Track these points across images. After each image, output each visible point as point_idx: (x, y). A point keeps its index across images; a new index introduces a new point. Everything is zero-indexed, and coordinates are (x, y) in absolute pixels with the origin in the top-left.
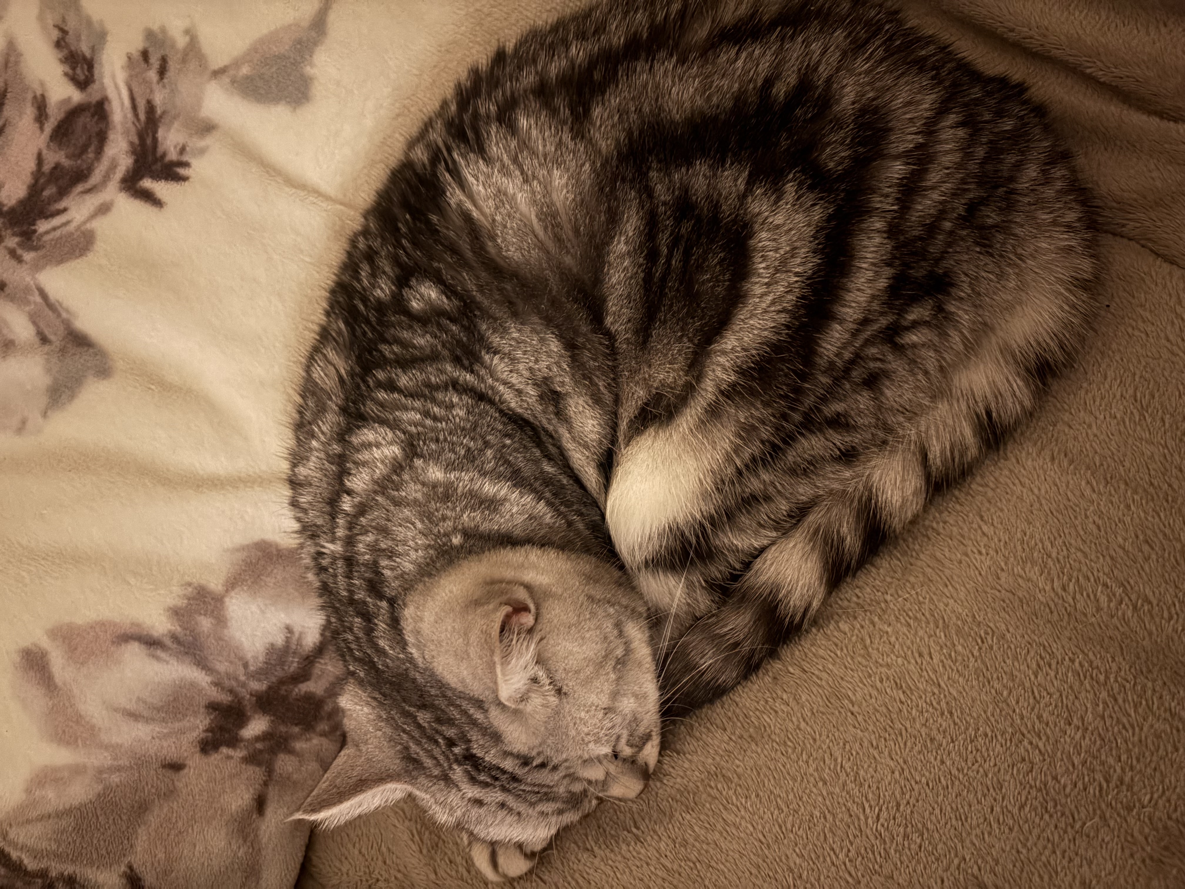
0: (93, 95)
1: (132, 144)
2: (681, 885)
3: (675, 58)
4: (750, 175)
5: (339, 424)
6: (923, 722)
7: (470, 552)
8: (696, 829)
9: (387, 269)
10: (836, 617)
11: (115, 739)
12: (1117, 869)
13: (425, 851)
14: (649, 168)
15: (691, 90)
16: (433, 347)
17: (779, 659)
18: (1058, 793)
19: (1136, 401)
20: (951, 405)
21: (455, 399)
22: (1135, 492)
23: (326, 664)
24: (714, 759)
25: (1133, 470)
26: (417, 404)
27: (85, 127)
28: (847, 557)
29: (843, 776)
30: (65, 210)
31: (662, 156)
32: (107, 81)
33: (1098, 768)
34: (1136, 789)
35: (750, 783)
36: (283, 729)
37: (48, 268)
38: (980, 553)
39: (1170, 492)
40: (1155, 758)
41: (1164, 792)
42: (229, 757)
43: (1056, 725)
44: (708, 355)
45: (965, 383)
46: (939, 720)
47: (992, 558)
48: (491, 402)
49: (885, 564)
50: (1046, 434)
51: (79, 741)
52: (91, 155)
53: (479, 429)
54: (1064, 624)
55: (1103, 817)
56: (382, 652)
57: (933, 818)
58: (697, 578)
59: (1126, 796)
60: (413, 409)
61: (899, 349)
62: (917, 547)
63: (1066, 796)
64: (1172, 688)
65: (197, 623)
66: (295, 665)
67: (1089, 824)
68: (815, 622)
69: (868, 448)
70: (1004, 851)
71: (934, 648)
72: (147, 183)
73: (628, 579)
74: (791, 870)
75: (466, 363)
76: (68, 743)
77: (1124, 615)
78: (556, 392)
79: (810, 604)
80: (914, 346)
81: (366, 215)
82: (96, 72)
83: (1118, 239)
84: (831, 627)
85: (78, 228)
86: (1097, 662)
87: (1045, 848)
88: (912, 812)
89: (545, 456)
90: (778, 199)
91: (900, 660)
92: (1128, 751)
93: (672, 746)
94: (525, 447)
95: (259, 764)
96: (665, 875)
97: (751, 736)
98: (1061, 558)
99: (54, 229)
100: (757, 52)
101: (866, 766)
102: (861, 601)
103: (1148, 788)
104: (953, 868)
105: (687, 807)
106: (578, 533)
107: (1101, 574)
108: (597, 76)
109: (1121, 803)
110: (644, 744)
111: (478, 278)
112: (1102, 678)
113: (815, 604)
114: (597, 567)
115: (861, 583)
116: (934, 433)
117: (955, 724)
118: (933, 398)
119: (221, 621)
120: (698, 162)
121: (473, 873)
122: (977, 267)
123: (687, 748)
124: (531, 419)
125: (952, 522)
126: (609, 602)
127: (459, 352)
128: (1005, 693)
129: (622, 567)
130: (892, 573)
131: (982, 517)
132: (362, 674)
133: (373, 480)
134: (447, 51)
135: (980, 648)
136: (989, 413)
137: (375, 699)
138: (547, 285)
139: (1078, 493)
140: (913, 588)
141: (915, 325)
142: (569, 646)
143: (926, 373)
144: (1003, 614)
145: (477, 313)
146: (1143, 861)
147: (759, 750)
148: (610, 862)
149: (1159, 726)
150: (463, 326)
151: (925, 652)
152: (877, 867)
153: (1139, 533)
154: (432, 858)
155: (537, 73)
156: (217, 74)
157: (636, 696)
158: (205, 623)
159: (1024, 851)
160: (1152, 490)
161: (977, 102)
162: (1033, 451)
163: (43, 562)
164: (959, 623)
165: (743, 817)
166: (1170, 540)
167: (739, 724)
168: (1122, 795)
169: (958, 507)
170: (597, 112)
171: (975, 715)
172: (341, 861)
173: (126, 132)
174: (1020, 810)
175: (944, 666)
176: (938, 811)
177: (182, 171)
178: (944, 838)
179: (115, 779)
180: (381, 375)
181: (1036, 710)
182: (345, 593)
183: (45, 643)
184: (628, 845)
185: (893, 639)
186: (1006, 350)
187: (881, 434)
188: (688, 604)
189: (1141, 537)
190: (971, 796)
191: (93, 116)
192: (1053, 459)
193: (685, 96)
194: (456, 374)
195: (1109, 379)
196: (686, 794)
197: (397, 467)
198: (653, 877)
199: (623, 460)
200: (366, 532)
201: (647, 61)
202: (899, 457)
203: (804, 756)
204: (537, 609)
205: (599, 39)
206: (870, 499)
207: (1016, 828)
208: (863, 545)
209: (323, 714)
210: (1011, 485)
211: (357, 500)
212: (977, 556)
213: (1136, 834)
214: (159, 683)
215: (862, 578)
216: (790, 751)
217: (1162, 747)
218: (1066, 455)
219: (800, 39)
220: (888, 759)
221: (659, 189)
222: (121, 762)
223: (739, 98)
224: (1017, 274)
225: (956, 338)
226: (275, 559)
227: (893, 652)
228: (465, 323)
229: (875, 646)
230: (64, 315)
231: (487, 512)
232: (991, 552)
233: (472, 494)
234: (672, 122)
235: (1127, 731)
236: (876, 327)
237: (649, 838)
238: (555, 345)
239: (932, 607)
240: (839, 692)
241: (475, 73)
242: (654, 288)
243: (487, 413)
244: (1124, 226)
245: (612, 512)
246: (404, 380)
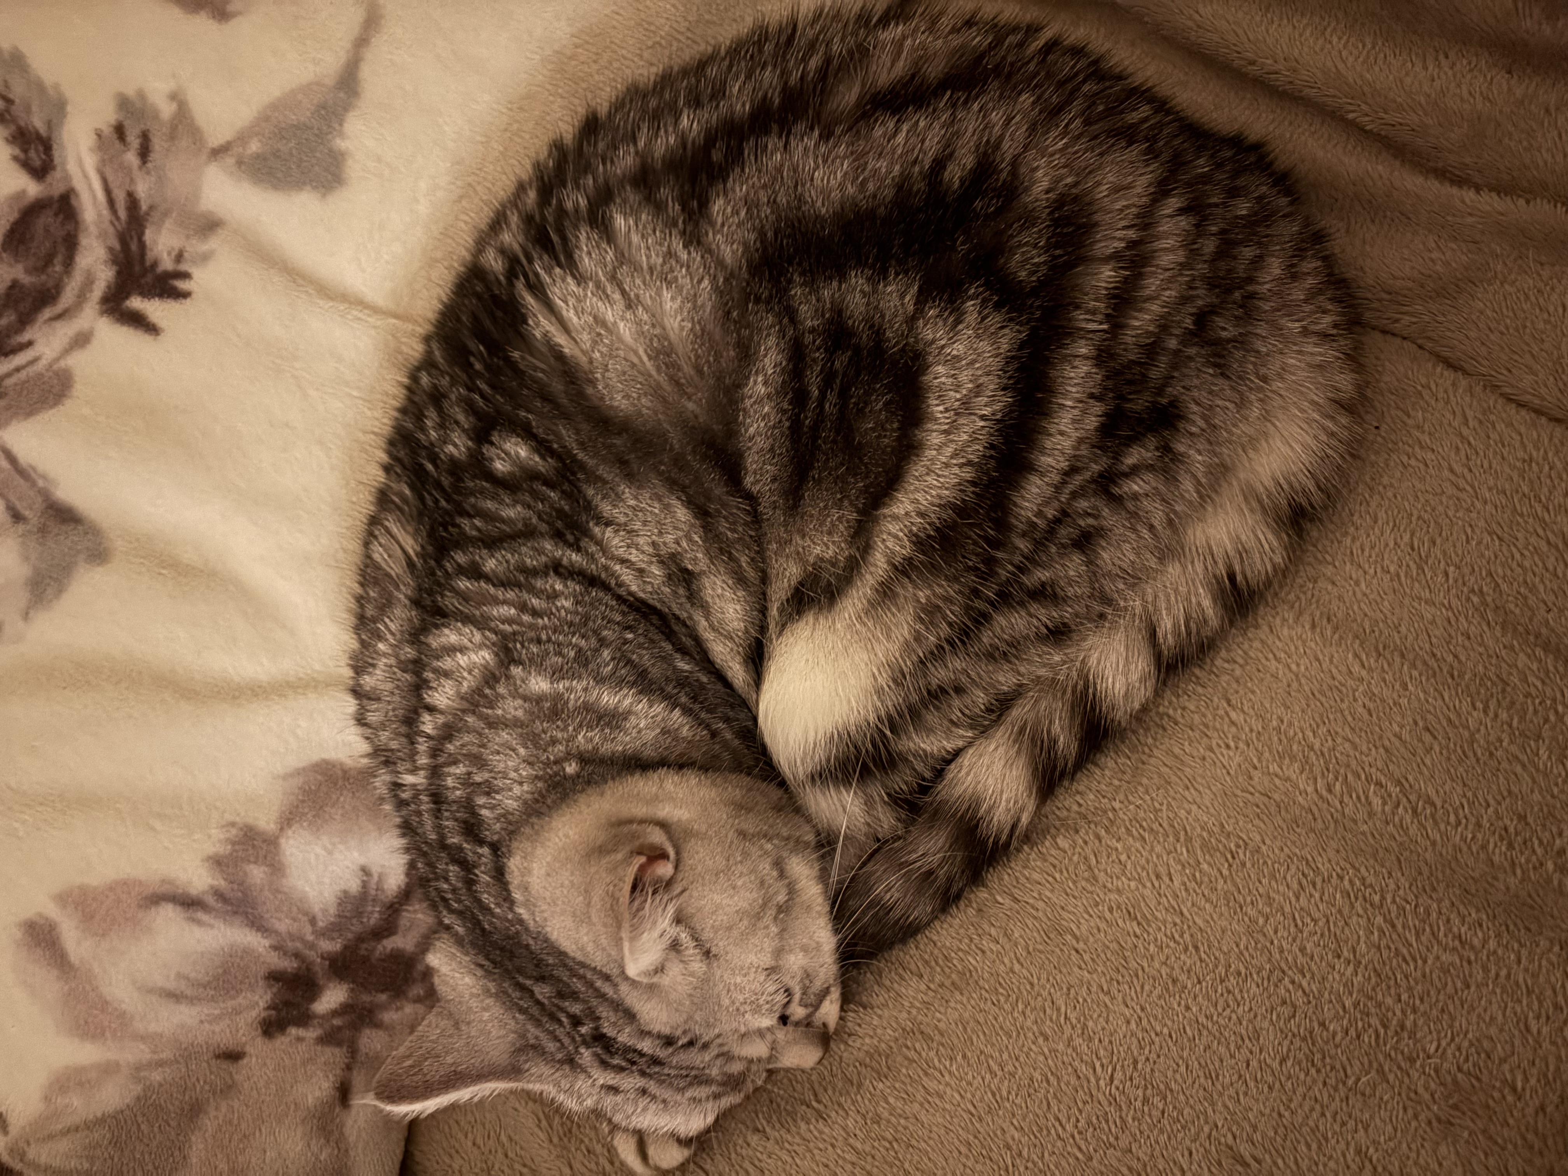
0: (55, 186)
1: (111, 250)
2: (875, 1170)
3: (816, 133)
4: (920, 291)
5: (410, 620)
6: (1163, 959)
7: (589, 783)
8: (892, 1100)
9: (461, 417)
10: (1053, 831)
11: (153, 1028)
12: (1399, 1134)
13: (555, 1140)
14: (790, 281)
15: (839, 175)
16: (526, 523)
17: (987, 887)
18: (1327, 1043)
19: (1413, 549)
20: (1184, 568)
21: (559, 587)
22: (1413, 666)
23: (415, 911)
24: (909, 1013)
25: (1410, 638)
26: (510, 595)
27: (47, 230)
28: (1060, 764)
29: (1068, 1031)
30: (30, 344)
31: (806, 265)
32: (72, 167)
33: (1373, 1010)
34: (1418, 1035)
35: (956, 1041)
36: (366, 998)
37: (14, 422)
38: (1228, 747)
39: (1456, 664)
40: (1441, 997)
41: (1453, 1039)
42: (300, 1039)
43: (1322, 959)
44: (876, 520)
45: (1201, 540)
46: (1183, 957)
47: (1243, 752)
48: (605, 587)
49: (1111, 764)
50: (1305, 593)
51: (108, 1034)
52: (58, 268)
53: (591, 624)
54: (1330, 832)
55: (1381, 1071)
56: (486, 909)
57: (1178, 1076)
58: (877, 790)
59: (1408, 1045)
60: (505, 602)
61: (1117, 501)
62: (1150, 741)
63: (1336, 1047)
64: (1461, 908)
65: (245, 874)
66: (376, 915)
67: (1364, 1079)
68: (1027, 838)
69: (1082, 624)
70: (1263, 1115)
71: (1175, 868)
72: (136, 303)
73: (791, 798)
74: (1009, 1147)
75: (570, 538)
76: (94, 1037)
77: (1401, 821)
78: (686, 570)
79: (1019, 820)
80: (1135, 497)
81: (427, 339)
82: (56, 154)
83: (1389, 337)
84: (1047, 843)
85: (50, 365)
86: (1371, 879)
87: (1312, 1109)
88: (1152, 1070)
89: (678, 650)
90: (958, 322)
91: (1133, 884)
92: (1410, 989)
93: (857, 998)
94: (652, 641)
95: (339, 1044)
96: (854, 1159)
97: (953, 983)
98: (1325, 750)
99: (18, 370)
100: (922, 124)
101: (1095, 1016)
102: (1083, 810)
103: (1434, 1034)
104: (1203, 1136)
105: (878, 1073)
106: (725, 744)
107: (1373, 770)
108: (716, 156)
109: (1402, 1053)
110: (821, 1002)
111: (578, 432)
112: (1377, 898)
113: (1025, 819)
114: (750, 790)
115: (1081, 788)
116: (1163, 605)
117: (1201, 961)
118: (1161, 560)
119: (277, 868)
120: (853, 274)
121: (617, 1164)
122: (1211, 392)
123: (876, 1001)
124: (658, 605)
125: (1192, 708)
126: (765, 836)
127: (559, 524)
128: (1261, 921)
129: (782, 784)
130: (1120, 775)
131: (1229, 702)
132: (461, 930)
133: (458, 693)
134: (521, 109)
135: (1230, 866)
136: (1232, 577)
137: (481, 966)
138: (666, 440)
139: (1344, 669)
140: (1147, 792)
141: (1135, 471)
142: (717, 898)
143: (1152, 528)
144: (1257, 822)
145: (581, 476)
146: (1430, 1123)
147: (965, 1001)
148: (786, 1145)
149: (1446, 957)
150: (563, 492)
151: (1162, 870)
152: (1112, 1139)
153: (1418, 718)
154: (565, 1148)
155: (637, 153)
156: (217, 153)
157: (805, 949)
158: (257, 874)
159: (1287, 1114)
160: (1432, 662)
161: (1205, 179)
162: (1290, 616)
163: (40, 809)
164: (1205, 834)
165: (947, 1084)
166: (1456, 727)
167: (938, 969)
168: (1402, 1046)
169: (1200, 690)
170: (718, 206)
171: (1225, 949)
172: (451, 1157)
173: (103, 235)
174: (1281, 1064)
175: (1186, 890)
176: (1183, 1069)
177: (182, 285)
178: (1191, 1102)
179: (156, 1076)
180: (461, 558)
181: (1298, 942)
182: (434, 837)
183: (52, 911)
184: (808, 1123)
185: (1123, 857)
186: (1250, 494)
187: (1097, 608)
188: (868, 825)
189: (1421, 724)
190: (1222, 1050)
191: (56, 215)
192: (1313, 626)
193: (833, 182)
194: (558, 553)
195: (1380, 522)
196: (876, 1056)
197: (490, 678)
198: (840, 1162)
199: (777, 652)
200: (455, 763)
201: (780, 137)
202: (1120, 636)
203: (1021, 1006)
204: (678, 853)
205: (717, 106)
206: (1086, 687)
207: (1277, 1085)
208: (1080, 746)
209: (415, 975)
210: (1263, 661)
211: (441, 719)
212: (1225, 752)
213: (1421, 1090)
214: (202, 954)
215: (1082, 783)
216: (1002, 999)
217: (1450, 983)
218: (1329, 620)
219: (976, 107)
220: (1122, 1007)
221: (804, 310)
222: (163, 1056)
223: (902, 186)
224: (1261, 400)
225: (1187, 485)
226: (340, 783)
227: (1124, 874)
228: (566, 487)
229: (1102, 867)
230: (41, 483)
231: (607, 731)
232: (1241, 745)
233: (587, 707)
234: (817, 217)
235: (1407, 963)
236: (1087, 475)
237: (833, 1114)
238: (682, 513)
239: (1171, 815)
240: (1060, 925)
241: (558, 147)
242: (804, 440)
243: (600, 601)
244: (1397, 321)
245: (766, 716)
246: (490, 565)
